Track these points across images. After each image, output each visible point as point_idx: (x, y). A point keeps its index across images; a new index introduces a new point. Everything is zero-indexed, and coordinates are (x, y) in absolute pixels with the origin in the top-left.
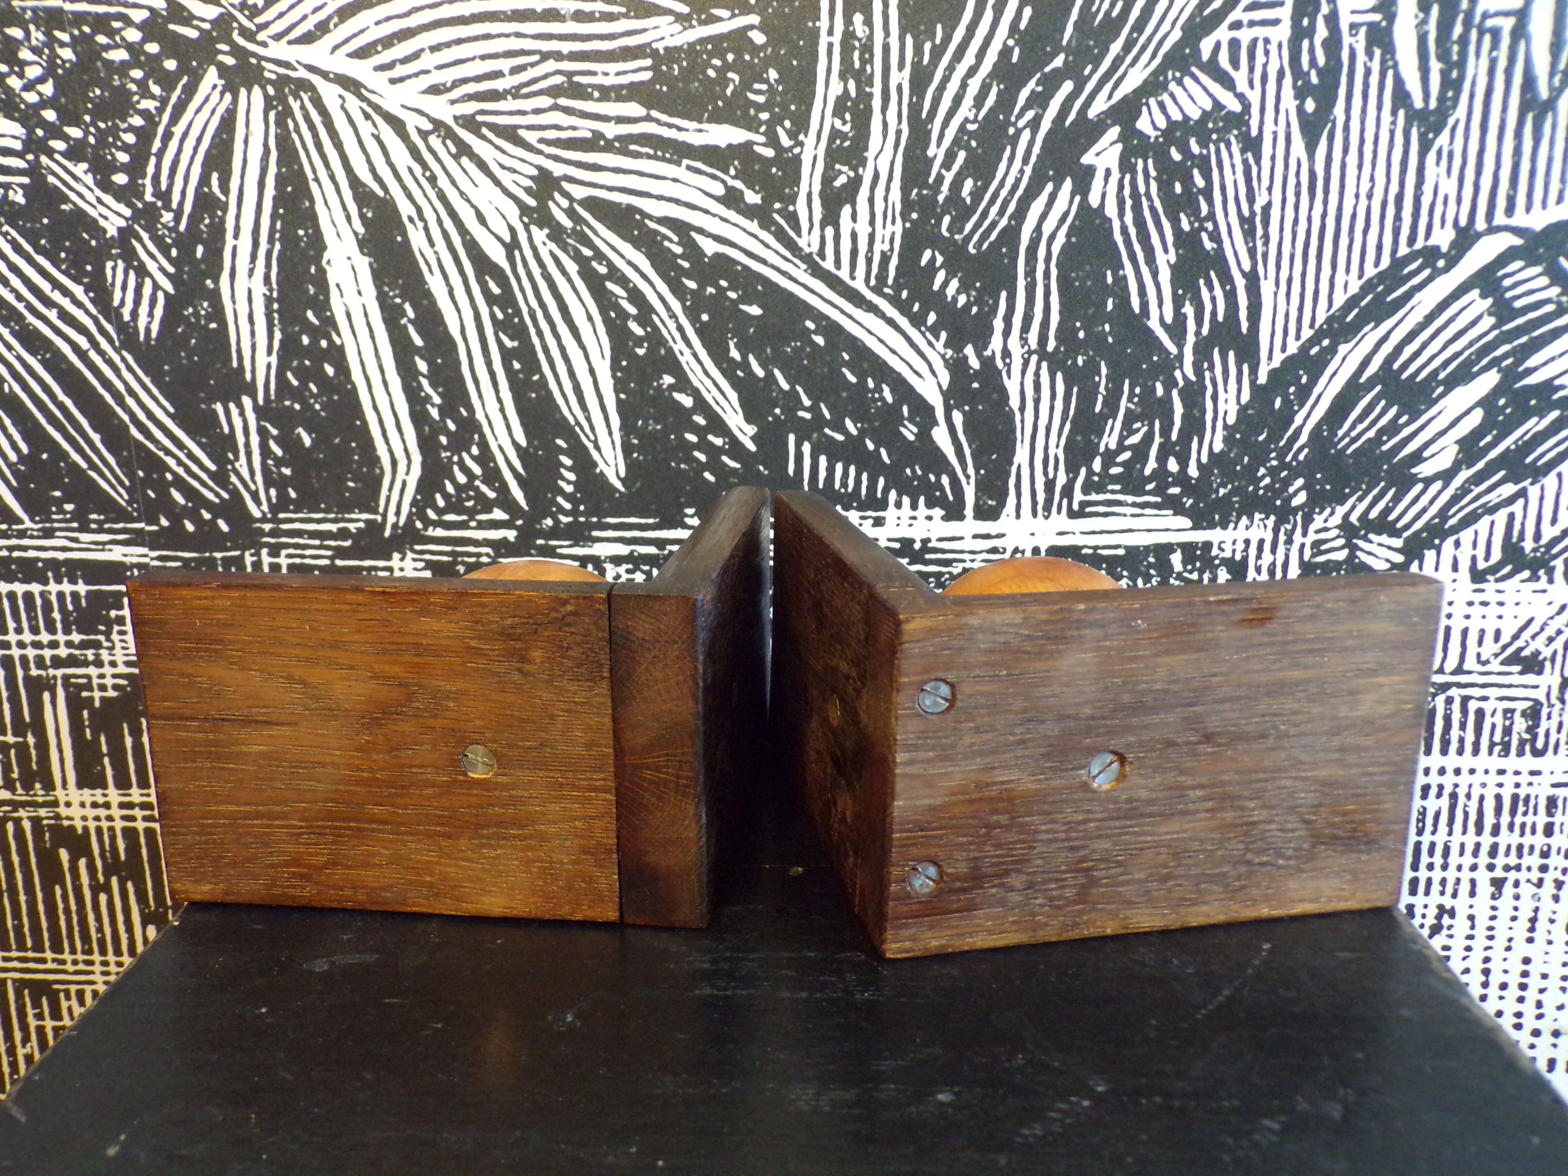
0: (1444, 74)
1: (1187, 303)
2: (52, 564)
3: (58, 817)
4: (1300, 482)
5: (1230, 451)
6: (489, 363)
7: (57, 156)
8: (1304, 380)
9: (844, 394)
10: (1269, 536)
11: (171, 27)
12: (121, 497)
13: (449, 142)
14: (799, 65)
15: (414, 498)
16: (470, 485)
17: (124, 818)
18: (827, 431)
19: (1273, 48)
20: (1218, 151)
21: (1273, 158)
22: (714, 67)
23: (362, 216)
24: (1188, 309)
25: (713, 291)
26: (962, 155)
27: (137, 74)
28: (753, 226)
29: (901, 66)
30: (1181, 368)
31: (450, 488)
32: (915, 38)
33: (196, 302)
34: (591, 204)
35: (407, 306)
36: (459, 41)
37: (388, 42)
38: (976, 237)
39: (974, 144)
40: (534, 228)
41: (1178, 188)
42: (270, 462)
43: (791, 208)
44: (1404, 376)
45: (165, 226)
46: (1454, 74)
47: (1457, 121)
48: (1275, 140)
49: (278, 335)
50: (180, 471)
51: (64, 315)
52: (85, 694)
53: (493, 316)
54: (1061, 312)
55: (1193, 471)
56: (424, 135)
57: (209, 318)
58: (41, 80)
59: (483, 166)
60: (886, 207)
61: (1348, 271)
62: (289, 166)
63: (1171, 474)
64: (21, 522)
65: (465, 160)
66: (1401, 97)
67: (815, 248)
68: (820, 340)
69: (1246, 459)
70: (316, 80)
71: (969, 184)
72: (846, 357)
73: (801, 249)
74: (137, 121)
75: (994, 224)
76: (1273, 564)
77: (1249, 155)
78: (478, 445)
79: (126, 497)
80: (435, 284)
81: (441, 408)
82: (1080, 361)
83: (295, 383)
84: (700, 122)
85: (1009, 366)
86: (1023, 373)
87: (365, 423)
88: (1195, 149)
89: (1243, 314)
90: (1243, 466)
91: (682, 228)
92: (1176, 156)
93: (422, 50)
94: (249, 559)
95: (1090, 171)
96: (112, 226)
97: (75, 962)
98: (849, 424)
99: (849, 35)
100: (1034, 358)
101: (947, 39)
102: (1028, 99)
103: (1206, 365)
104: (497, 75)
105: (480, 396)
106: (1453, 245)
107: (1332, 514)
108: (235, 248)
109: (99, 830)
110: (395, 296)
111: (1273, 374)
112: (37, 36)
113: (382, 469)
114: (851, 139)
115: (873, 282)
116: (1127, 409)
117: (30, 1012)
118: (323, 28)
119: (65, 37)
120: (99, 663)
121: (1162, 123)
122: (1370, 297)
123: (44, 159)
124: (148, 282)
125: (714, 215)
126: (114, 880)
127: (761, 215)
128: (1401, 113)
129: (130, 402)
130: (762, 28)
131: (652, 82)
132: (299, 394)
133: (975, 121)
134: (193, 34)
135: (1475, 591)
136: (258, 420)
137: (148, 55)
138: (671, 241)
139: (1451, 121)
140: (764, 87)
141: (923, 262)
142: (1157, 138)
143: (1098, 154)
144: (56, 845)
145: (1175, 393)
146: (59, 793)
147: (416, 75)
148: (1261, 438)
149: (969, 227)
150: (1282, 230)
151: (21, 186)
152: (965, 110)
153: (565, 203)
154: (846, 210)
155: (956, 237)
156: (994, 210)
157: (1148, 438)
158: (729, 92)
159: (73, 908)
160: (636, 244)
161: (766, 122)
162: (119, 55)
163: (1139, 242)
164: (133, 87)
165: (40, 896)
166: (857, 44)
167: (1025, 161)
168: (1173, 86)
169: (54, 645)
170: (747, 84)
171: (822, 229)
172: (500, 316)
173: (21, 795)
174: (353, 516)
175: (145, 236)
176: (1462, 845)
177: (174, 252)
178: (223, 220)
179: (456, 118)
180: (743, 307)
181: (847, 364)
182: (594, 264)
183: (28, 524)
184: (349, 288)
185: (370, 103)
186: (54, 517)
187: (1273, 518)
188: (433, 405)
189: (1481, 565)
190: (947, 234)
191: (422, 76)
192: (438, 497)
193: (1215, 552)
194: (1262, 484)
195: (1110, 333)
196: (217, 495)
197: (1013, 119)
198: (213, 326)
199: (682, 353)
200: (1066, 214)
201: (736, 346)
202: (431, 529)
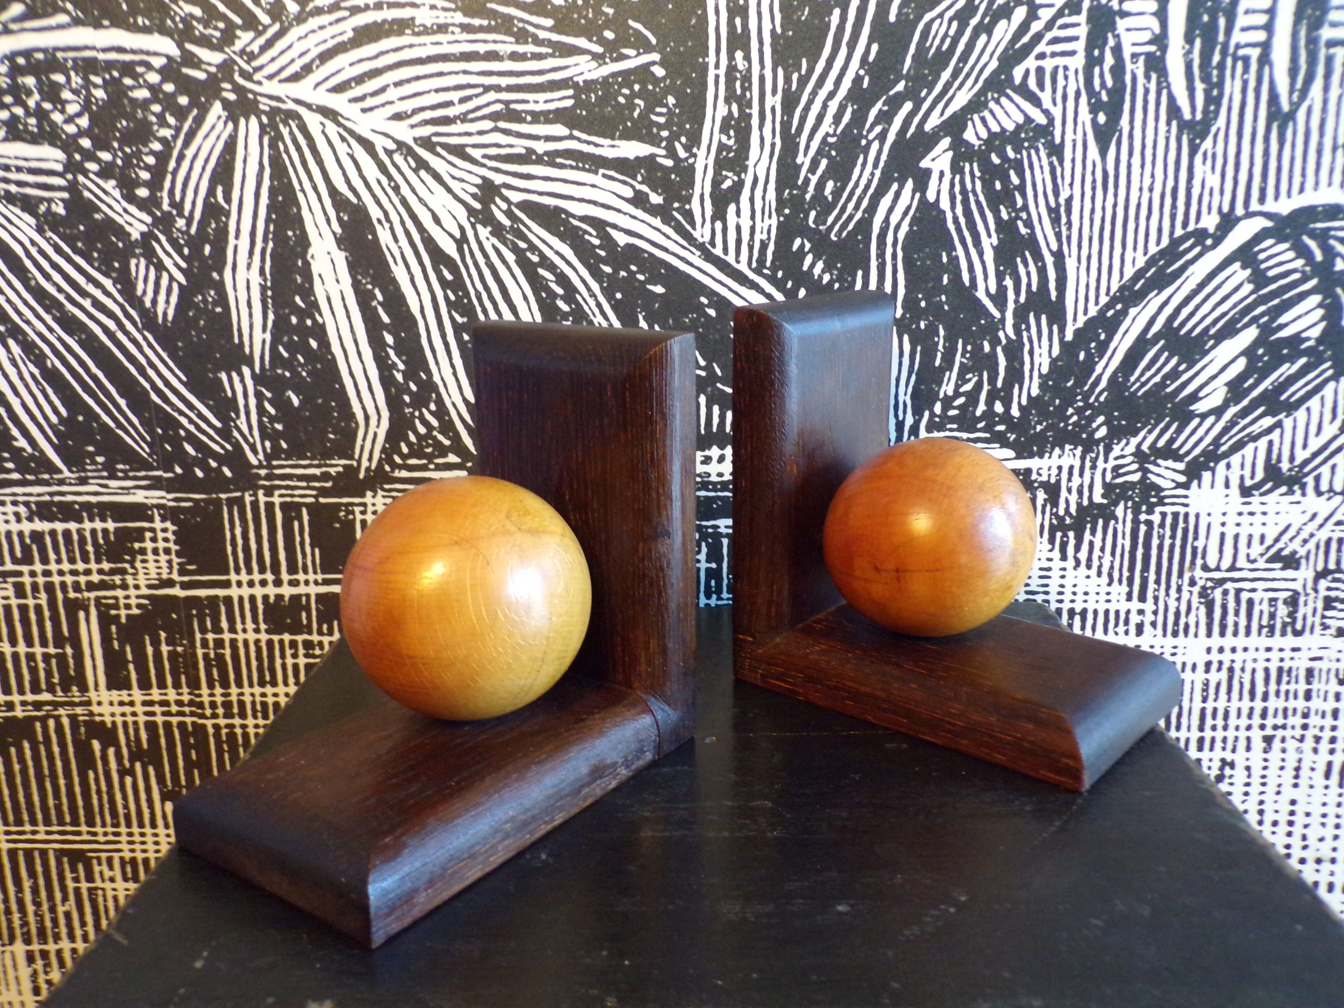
0: (1207, 93)
1: (1008, 277)
2: (87, 506)
3: (91, 714)
4: (1101, 419)
5: (1044, 395)
6: (443, 336)
7: (92, 176)
8: (1103, 337)
10: (1077, 463)
11: (185, 70)
12: (143, 450)
13: (410, 159)
14: (692, 92)
15: (384, 446)
16: (429, 435)
17: (146, 714)
18: (719, 385)
19: (1071, 74)
20: (1029, 156)
21: (1073, 160)
22: (624, 95)
23: (339, 219)
24: (1008, 282)
25: (625, 274)
26: (824, 162)
27: (156, 108)
28: (657, 222)
29: (774, 92)
30: (1004, 329)
31: (412, 438)
32: (785, 70)
33: (205, 291)
34: (525, 206)
35: (377, 292)
36: (418, 78)
37: (360, 79)
38: (837, 228)
39: (833, 153)
40: (479, 227)
41: (998, 186)
42: (265, 419)
43: (687, 207)
44: (1183, 332)
45: (179, 230)
46: (1215, 92)
47: (1219, 129)
48: (1074, 146)
49: (271, 317)
50: (192, 428)
51: (97, 304)
52: (113, 612)
53: (446, 298)
54: (906, 287)
55: (1015, 412)
56: (389, 153)
57: (215, 303)
58: (79, 115)
59: (437, 177)
60: (764, 205)
61: (1135, 249)
62: (280, 180)
63: (998, 415)
64: (60, 472)
65: (423, 173)
66: (1174, 111)
67: (707, 238)
68: (712, 312)
69: (1057, 401)
70: (302, 111)
71: (830, 185)
73: (696, 240)
74: (156, 146)
75: (851, 217)
76: (1081, 486)
77: (1054, 158)
78: (436, 403)
79: (147, 450)
80: (399, 273)
81: (404, 373)
82: (922, 325)
83: (286, 355)
84: (613, 139)
87: (343, 386)
88: (1011, 154)
89: (1052, 285)
90: (1055, 407)
91: (599, 225)
92: (996, 160)
93: (388, 86)
94: (248, 499)
95: (927, 173)
96: (135, 231)
97: (105, 834)
99: (732, 68)
101: (811, 70)
102: (876, 117)
103: (1023, 327)
104: (449, 104)
105: (437, 363)
106: (1218, 227)
107: (1127, 444)
108: (236, 247)
109: (125, 724)
110: (367, 283)
111: (1077, 332)
112: (76, 80)
113: (357, 423)
114: (735, 151)
115: (754, 265)
116: (961, 363)
117: (68, 875)
118: (307, 69)
119: (98, 80)
120: (125, 587)
121: (984, 134)
122: (1153, 270)
123: (81, 178)
124: (165, 275)
125: (625, 214)
126: (138, 766)
127: (663, 212)
128: (1174, 123)
129: (151, 372)
130: (662, 64)
131: (574, 107)
132: (289, 364)
133: (834, 135)
134: (201, 76)
135: (1244, 503)
136: (255, 385)
137: (165, 94)
138: (591, 235)
139: (1213, 130)
140: (664, 110)
141: (795, 248)
142: (980, 146)
143: (933, 160)
144: (90, 736)
145: (999, 349)
146: (92, 694)
147: (383, 105)
148: (1069, 384)
149: (830, 220)
150: (1081, 217)
151: (62, 200)
152: (826, 126)
153: (504, 206)
154: (732, 208)
155: (821, 227)
156: (851, 206)
157: (979, 385)
158: (636, 114)
159: (104, 788)
160: (562, 238)
161: (666, 139)
162: (142, 94)
163: (968, 229)
164: (154, 119)
165: (76, 779)
166: (738, 75)
167: (875, 166)
168: (992, 105)
169: (88, 572)
170: (649, 109)
171: (713, 223)
172: (452, 298)
173: (60, 697)
174: (333, 462)
175: (163, 238)
176: (1239, 710)
177: (186, 251)
178: (226, 225)
179: (415, 140)
180: (650, 287)
182: (528, 254)
183: (67, 474)
184: (329, 277)
185: (346, 128)
186: (89, 467)
187: (1080, 448)
188: (398, 371)
189: (1248, 483)
190: (813, 226)
191: (388, 107)
192: (403, 445)
193: (1034, 476)
194: (1071, 421)
195: (946, 303)
196: (223, 447)
197: (865, 133)
198: (219, 310)
200: (909, 208)
201: (644, 318)
202: (397, 471)
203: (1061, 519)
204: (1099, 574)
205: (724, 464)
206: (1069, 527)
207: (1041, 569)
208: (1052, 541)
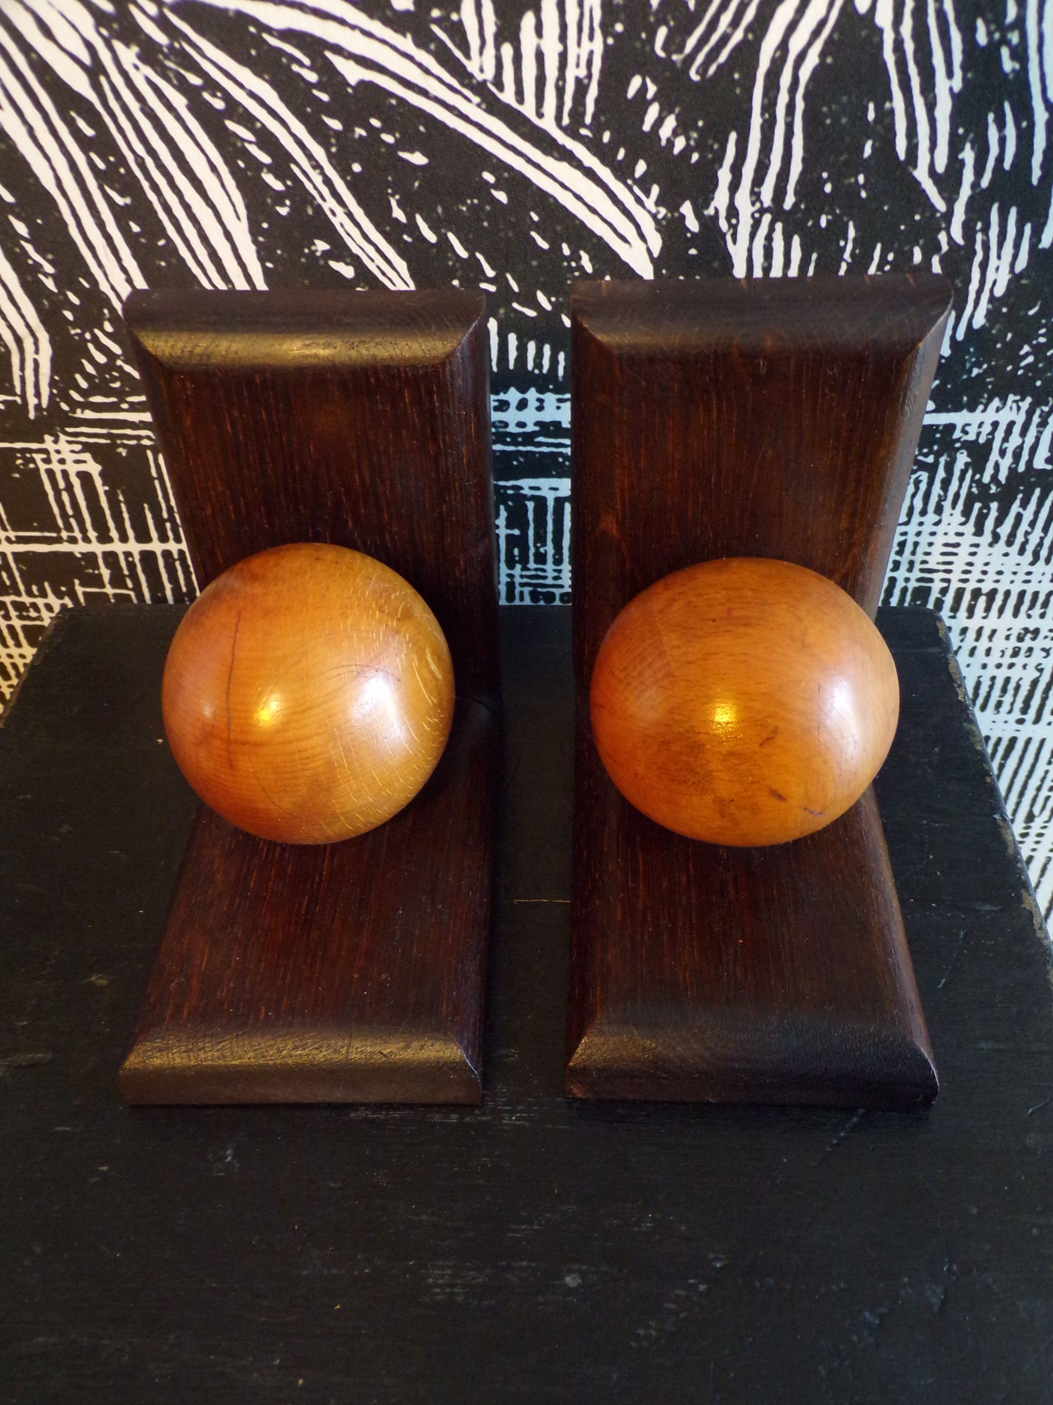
1: (968, 146)
5: (992, 327)
6: (101, 225)
9: (534, 263)
10: (1020, 419)
15: (52, 378)
16: (111, 365)
18: (515, 305)
24: (968, 155)
25: (364, 133)
28: (406, 43)
30: (948, 230)
31: (90, 369)
34: (187, 10)
38: (700, 58)
40: (118, 46)
43: (454, 17)
53: (93, 166)
54: (804, 160)
60: (582, 15)
67: (489, 74)
68: (502, 196)
69: (1010, 336)
72: (535, 218)
73: (471, 76)
75: (725, 39)
76: (1021, 447)
78: (110, 320)
81: (55, 278)
82: (823, 222)
85: (734, 228)
86: (752, 236)
89: (1037, 160)
90: (1005, 344)
91: (313, 46)
98: (541, 297)
100: (767, 218)
103: (979, 225)
105: (100, 265)
113: (7, 349)
115: (566, 121)
125: (353, 27)
127: (415, 26)
138: (301, 64)
141: (631, 92)
145: (936, 258)
148: (1032, 312)
149: (691, 42)
153: (153, 10)
154: (528, 20)
155: (675, 57)
156: (726, 19)
160: (256, 68)
163: (917, 62)
171: (498, 47)
172: (101, 165)
180: (404, 155)
181: (536, 227)
182: (206, 96)
188: (46, 274)
190: (661, 54)
192: (78, 377)
193: (957, 434)
194: (1023, 364)
195: (864, 186)
199: (334, 213)
200: (822, 24)
201: (400, 204)
202: (79, 411)
203: (984, 488)
204: (1022, 551)
205: (526, 411)
206: (993, 498)
207: (946, 545)
208: (966, 513)
